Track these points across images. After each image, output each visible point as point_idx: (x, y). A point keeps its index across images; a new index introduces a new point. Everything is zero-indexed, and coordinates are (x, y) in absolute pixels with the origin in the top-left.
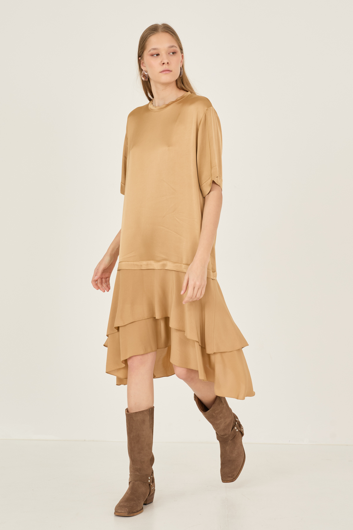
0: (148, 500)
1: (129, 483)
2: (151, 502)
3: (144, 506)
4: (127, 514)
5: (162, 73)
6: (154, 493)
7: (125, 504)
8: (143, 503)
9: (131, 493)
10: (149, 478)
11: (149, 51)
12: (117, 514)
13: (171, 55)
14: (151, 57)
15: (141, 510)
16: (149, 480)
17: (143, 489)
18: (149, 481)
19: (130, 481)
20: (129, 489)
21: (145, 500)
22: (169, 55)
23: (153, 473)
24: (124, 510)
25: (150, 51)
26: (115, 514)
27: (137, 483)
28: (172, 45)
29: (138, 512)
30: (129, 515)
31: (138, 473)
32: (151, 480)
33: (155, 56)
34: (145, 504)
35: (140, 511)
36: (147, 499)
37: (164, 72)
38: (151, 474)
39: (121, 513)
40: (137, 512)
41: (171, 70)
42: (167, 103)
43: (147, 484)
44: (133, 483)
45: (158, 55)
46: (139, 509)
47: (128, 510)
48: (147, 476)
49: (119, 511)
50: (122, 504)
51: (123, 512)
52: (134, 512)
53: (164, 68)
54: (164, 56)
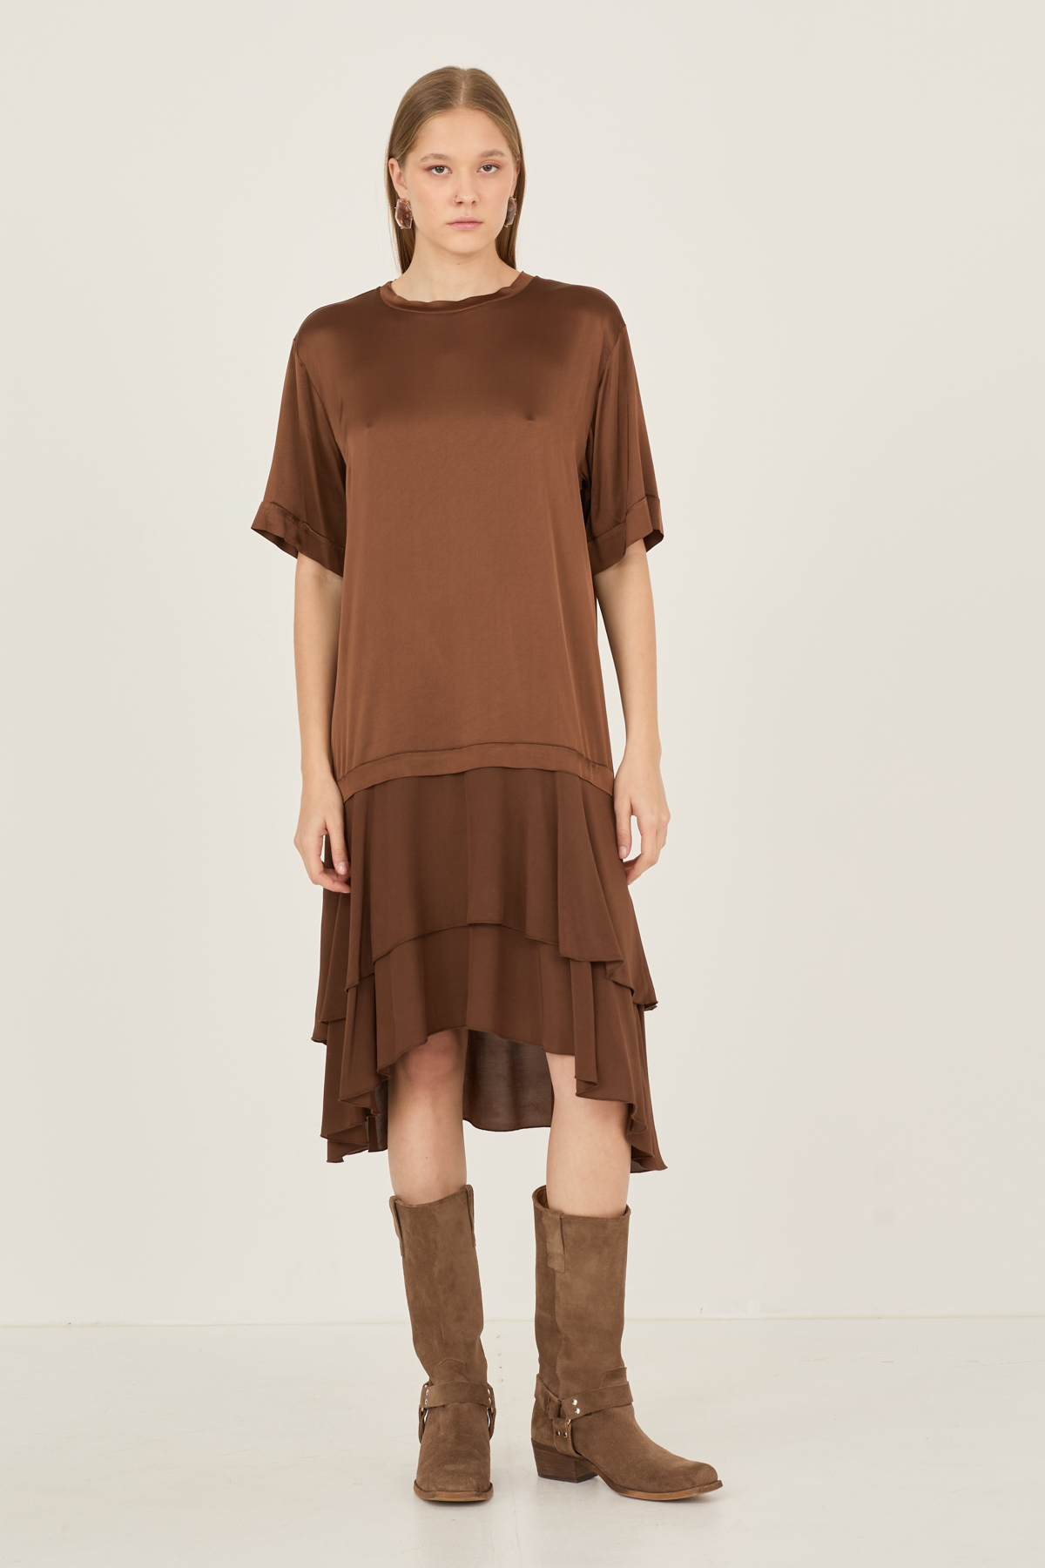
5: (452, 227)
7: (461, 1468)
10: (488, 1391)
11: (422, 157)
13: (483, 175)
14: (426, 174)
16: (489, 1395)
17: (483, 1425)
18: (490, 1401)
22: (476, 174)
25: (425, 158)
28: (490, 148)
37: (460, 226)
41: (479, 219)
43: (486, 1409)
44: (457, 1410)
45: (442, 170)
48: (483, 1386)
53: (460, 213)
54: (463, 181)
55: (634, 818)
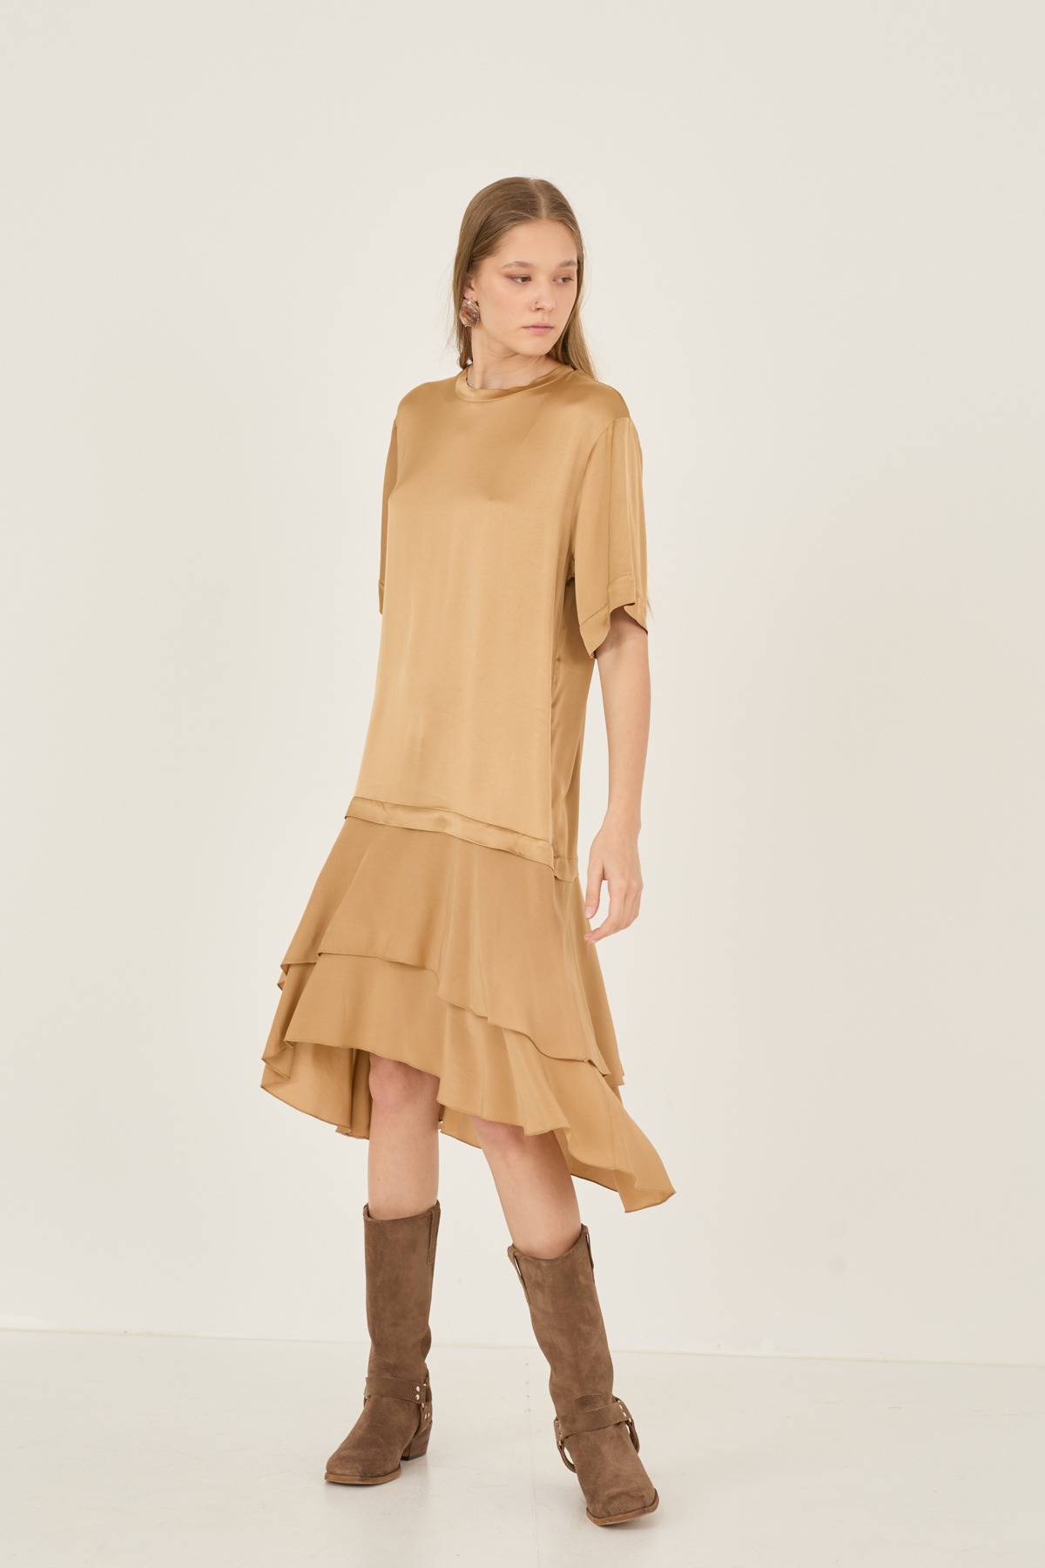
0: (414, 1449)
1: (365, 1400)
2: (421, 1451)
3: (403, 1463)
4: (359, 1480)
5: (526, 331)
6: (429, 1429)
7: (355, 1453)
8: (399, 1455)
9: (369, 1426)
10: (418, 1389)
11: (503, 264)
12: (332, 1478)
13: (559, 284)
14: (507, 282)
15: (394, 1471)
16: (418, 1393)
17: (402, 1417)
18: (418, 1396)
19: (369, 1394)
20: (364, 1415)
21: (406, 1446)
22: (554, 283)
23: (427, 1376)
24: (352, 1468)
25: (510, 265)
26: (326, 1478)
27: (385, 1400)
28: (568, 259)
29: (388, 1477)
30: (363, 1480)
31: (388, 1376)
32: (424, 1394)
33: (519, 280)
34: (405, 1458)
35: (393, 1474)
36: (410, 1445)
37: (534, 329)
38: (422, 1379)
39: (343, 1475)
40: (386, 1474)
41: (552, 325)
42: (507, 386)
43: (411, 1404)
44: (376, 1401)
45: (526, 279)
46: (389, 1467)
47: (360, 1468)
48: (413, 1383)
49: (338, 1471)
50: (345, 1453)
51: (347, 1472)
52: (375, 1475)
53: (537, 318)
54: (541, 289)
55: (605, 883)
